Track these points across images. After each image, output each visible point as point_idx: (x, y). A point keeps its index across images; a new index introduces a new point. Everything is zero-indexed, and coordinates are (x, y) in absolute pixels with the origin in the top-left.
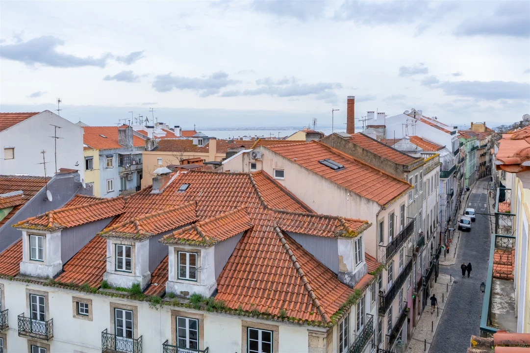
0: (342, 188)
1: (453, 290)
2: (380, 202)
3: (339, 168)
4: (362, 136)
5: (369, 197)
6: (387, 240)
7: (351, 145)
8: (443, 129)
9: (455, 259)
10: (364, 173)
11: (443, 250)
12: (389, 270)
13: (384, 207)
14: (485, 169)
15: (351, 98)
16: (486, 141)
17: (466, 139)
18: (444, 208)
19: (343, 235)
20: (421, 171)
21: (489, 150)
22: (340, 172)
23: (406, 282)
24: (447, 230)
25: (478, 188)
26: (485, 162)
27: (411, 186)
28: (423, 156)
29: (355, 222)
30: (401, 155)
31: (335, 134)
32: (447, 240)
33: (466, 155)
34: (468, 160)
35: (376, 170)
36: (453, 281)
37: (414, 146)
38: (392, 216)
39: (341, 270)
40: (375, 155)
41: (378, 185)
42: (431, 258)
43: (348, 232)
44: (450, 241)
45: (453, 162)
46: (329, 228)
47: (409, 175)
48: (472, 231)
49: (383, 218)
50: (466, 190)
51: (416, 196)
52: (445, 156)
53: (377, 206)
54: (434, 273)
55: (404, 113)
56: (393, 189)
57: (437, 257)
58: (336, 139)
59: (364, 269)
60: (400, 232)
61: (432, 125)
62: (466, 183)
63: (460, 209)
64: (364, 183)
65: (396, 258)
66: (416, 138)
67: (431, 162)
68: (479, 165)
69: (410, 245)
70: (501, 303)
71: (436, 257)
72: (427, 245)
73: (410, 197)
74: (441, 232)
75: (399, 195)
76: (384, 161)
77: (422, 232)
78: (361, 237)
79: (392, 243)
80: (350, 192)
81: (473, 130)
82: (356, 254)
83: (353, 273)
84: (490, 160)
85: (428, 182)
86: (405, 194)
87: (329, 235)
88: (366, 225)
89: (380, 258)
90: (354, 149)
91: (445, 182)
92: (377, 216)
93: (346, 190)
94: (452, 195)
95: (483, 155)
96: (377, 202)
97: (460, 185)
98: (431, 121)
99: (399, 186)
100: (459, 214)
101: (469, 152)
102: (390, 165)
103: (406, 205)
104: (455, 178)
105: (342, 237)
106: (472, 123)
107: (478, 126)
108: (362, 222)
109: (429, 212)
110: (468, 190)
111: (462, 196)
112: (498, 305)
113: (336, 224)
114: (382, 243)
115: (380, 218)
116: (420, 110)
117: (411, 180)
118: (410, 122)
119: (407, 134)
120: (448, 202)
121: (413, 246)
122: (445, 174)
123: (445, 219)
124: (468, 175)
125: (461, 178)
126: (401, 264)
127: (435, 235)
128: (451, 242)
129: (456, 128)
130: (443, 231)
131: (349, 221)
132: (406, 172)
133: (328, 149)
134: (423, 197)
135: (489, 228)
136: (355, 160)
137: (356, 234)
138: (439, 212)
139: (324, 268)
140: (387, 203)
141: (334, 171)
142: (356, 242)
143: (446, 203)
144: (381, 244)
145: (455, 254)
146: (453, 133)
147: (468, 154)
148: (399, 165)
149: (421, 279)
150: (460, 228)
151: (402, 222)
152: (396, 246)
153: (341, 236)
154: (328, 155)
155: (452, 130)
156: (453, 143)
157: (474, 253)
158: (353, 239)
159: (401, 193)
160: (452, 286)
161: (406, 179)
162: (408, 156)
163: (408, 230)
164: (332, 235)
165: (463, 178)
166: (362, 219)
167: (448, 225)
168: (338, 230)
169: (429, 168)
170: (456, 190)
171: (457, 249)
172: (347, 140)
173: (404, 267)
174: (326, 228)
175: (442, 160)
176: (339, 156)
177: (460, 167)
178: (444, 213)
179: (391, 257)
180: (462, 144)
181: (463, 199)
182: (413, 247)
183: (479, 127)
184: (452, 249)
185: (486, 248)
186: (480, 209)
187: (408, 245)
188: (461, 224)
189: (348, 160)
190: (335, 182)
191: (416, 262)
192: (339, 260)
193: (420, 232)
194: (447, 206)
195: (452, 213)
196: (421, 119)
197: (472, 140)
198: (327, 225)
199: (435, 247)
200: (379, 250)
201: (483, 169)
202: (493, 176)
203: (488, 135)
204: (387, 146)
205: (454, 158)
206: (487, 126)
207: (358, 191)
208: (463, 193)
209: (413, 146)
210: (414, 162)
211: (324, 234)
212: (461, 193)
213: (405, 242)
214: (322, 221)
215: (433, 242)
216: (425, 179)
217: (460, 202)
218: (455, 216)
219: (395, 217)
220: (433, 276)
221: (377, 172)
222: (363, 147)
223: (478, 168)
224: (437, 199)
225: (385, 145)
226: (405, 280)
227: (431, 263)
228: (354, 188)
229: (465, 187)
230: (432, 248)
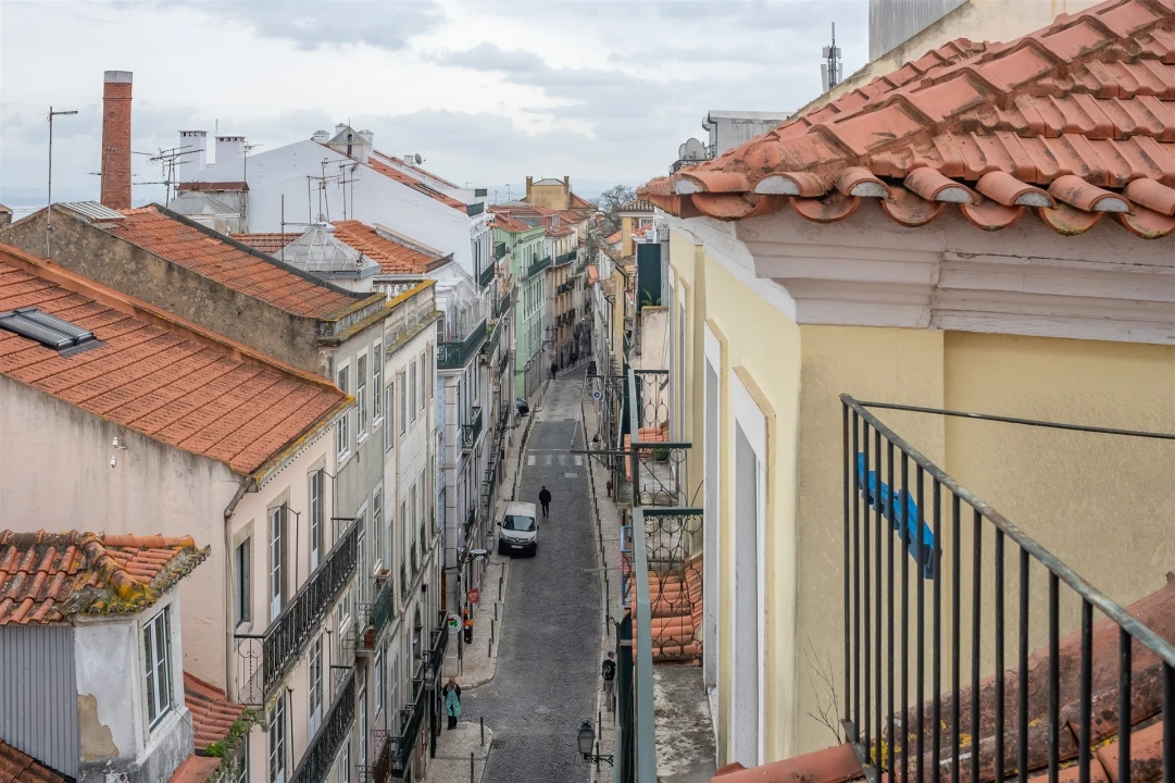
0: (88, 419)
1: (491, 773)
2: (235, 463)
3: (76, 342)
4: (162, 216)
5: (199, 446)
6: (266, 609)
7: (121, 250)
8: (442, 197)
9: (493, 660)
10: (174, 358)
11: (454, 631)
12: (273, 729)
13: (254, 480)
14: (572, 337)
15: (119, 80)
16: (573, 240)
17: (513, 235)
18: (454, 477)
19: (99, 605)
20: (376, 343)
21: (580, 270)
22: (81, 357)
23: (334, 767)
24: (466, 558)
25: (555, 401)
26: (572, 313)
27: (344, 398)
28: (381, 289)
29: (145, 548)
30: (306, 285)
31: (57, 209)
32: (464, 595)
33: (516, 289)
34: (520, 307)
35: (219, 344)
36: (489, 740)
37: (351, 254)
38: (280, 517)
39: (87, 755)
40: (214, 288)
41: (225, 399)
42: (415, 668)
43: (117, 592)
44: (475, 595)
45: (476, 311)
46: (36, 585)
47: (337, 357)
48: (541, 552)
49: (250, 526)
50: (517, 411)
51: (363, 437)
52: (452, 288)
53: (227, 477)
54: (425, 723)
55: (312, 139)
56: (284, 409)
57: (436, 659)
58: (62, 228)
59: (183, 736)
60: (311, 577)
61: (407, 182)
62: (517, 390)
63: (501, 481)
64: (173, 395)
65: (298, 678)
66: (356, 226)
67: (408, 309)
68: (553, 322)
69: (346, 624)
70: (671, 742)
71: (432, 661)
72: (402, 621)
73: (341, 441)
74: (444, 568)
75: (304, 432)
76: (248, 307)
77: (384, 572)
78: (167, 608)
79: (284, 621)
80: (121, 431)
81: (532, 204)
82: (150, 680)
83: (140, 761)
84: (588, 306)
85: (400, 382)
86: (327, 429)
87: (38, 614)
88: (185, 558)
89: (241, 686)
90: (133, 266)
91: (455, 382)
92: (227, 518)
93: (105, 424)
94: (476, 428)
95: (565, 289)
96: (226, 464)
97: (498, 394)
98: (403, 170)
99: (303, 401)
100: (498, 497)
101: (523, 280)
102: (270, 324)
103: (330, 470)
104: (484, 369)
105: (95, 613)
106: (529, 181)
107: (547, 187)
108: (170, 547)
109: (405, 491)
110: (523, 410)
111: (507, 435)
112: (664, 751)
113: (65, 565)
114: (245, 625)
115: (237, 526)
116: (364, 128)
117: (343, 375)
118: (332, 170)
119: (324, 212)
120: (464, 455)
121: (357, 625)
122: (454, 354)
123: (457, 518)
124: (521, 361)
125: (502, 371)
126: (315, 700)
127: (427, 579)
128: (477, 599)
129: (481, 192)
130: (453, 561)
131: (119, 547)
132: (327, 344)
133: (28, 270)
134: (386, 440)
135: (591, 536)
136: (139, 310)
137: (148, 596)
138: (437, 492)
139: (19, 762)
140: (264, 463)
141: (53, 353)
142: (148, 631)
143: (457, 459)
144: (242, 630)
145: (492, 640)
146: (473, 210)
147: (519, 285)
148: (301, 319)
149: (386, 749)
150: (505, 548)
151: (317, 539)
152: (299, 631)
153: (87, 611)
154: (28, 295)
155: (472, 200)
156: (477, 245)
157: (551, 629)
158: (137, 616)
159: (313, 425)
160: (487, 758)
161: (327, 374)
162: (333, 288)
163: (338, 566)
164: (50, 612)
165: (507, 371)
166: (171, 533)
167: (466, 538)
168: (76, 590)
169: (402, 330)
170: (488, 408)
171: (498, 624)
172: (107, 235)
173: (327, 708)
174: (24, 589)
175: (442, 304)
176: (74, 295)
177: (499, 329)
178: (454, 497)
179: (282, 675)
180: (501, 250)
181: (510, 444)
182: (356, 632)
183: (550, 192)
184: (482, 625)
185: (588, 605)
186: (563, 474)
187: (338, 625)
188: (507, 533)
189: (110, 312)
190: (61, 396)
191: (365, 690)
192: (81, 713)
193: (377, 571)
194: (463, 471)
195: (477, 494)
196: (371, 161)
197: (530, 238)
198: (30, 576)
199: (429, 622)
200: (234, 656)
201: (567, 335)
202: (596, 359)
203: (579, 220)
204: (257, 255)
205: (481, 296)
206: (575, 189)
207: (151, 429)
208: (510, 423)
209: (346, 252)
210: (353, 308)
211: (17, 615)
212: (505, 421)
213: (327, 611)
214: (9, 559)
215: (421, 606)
216: (390, 371)
217: (503, 452)
218: (488, 506)
219: (292, 518)
220: (424, 736)
221: (222, 352)
222: (171, 258)
223: (551, 333)
224: (432, 447)
225: (251, 252)
226: (332, 761)
227: (416, 685)
228: (134, 416)
229: (514, 403)
230: (418, 630)
